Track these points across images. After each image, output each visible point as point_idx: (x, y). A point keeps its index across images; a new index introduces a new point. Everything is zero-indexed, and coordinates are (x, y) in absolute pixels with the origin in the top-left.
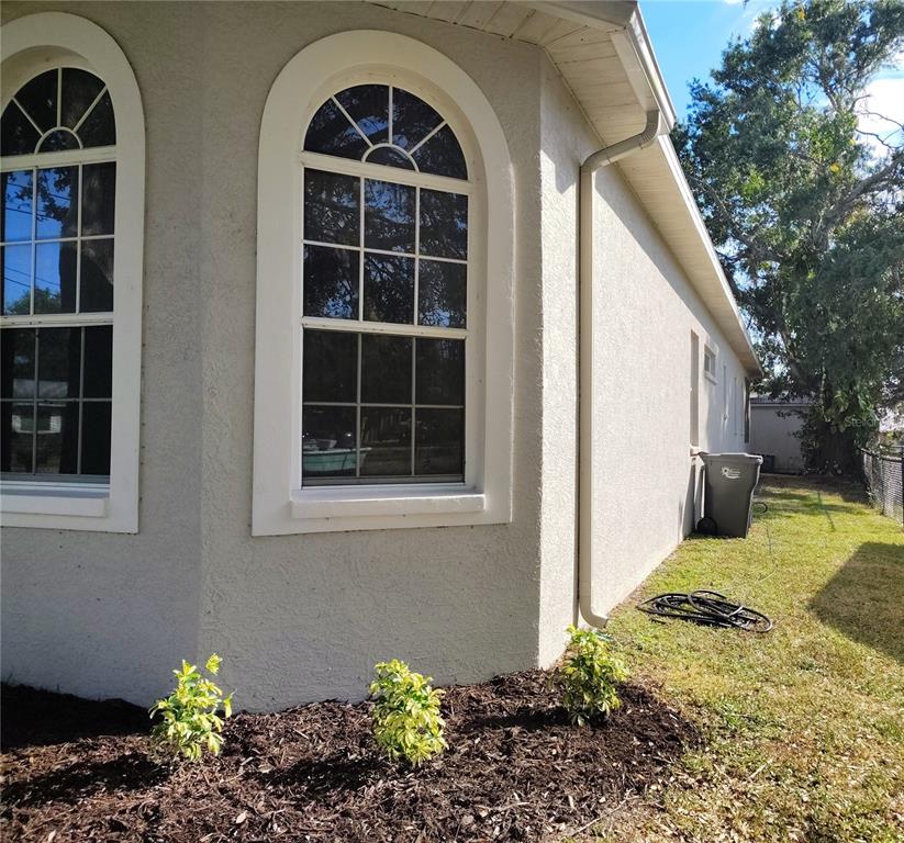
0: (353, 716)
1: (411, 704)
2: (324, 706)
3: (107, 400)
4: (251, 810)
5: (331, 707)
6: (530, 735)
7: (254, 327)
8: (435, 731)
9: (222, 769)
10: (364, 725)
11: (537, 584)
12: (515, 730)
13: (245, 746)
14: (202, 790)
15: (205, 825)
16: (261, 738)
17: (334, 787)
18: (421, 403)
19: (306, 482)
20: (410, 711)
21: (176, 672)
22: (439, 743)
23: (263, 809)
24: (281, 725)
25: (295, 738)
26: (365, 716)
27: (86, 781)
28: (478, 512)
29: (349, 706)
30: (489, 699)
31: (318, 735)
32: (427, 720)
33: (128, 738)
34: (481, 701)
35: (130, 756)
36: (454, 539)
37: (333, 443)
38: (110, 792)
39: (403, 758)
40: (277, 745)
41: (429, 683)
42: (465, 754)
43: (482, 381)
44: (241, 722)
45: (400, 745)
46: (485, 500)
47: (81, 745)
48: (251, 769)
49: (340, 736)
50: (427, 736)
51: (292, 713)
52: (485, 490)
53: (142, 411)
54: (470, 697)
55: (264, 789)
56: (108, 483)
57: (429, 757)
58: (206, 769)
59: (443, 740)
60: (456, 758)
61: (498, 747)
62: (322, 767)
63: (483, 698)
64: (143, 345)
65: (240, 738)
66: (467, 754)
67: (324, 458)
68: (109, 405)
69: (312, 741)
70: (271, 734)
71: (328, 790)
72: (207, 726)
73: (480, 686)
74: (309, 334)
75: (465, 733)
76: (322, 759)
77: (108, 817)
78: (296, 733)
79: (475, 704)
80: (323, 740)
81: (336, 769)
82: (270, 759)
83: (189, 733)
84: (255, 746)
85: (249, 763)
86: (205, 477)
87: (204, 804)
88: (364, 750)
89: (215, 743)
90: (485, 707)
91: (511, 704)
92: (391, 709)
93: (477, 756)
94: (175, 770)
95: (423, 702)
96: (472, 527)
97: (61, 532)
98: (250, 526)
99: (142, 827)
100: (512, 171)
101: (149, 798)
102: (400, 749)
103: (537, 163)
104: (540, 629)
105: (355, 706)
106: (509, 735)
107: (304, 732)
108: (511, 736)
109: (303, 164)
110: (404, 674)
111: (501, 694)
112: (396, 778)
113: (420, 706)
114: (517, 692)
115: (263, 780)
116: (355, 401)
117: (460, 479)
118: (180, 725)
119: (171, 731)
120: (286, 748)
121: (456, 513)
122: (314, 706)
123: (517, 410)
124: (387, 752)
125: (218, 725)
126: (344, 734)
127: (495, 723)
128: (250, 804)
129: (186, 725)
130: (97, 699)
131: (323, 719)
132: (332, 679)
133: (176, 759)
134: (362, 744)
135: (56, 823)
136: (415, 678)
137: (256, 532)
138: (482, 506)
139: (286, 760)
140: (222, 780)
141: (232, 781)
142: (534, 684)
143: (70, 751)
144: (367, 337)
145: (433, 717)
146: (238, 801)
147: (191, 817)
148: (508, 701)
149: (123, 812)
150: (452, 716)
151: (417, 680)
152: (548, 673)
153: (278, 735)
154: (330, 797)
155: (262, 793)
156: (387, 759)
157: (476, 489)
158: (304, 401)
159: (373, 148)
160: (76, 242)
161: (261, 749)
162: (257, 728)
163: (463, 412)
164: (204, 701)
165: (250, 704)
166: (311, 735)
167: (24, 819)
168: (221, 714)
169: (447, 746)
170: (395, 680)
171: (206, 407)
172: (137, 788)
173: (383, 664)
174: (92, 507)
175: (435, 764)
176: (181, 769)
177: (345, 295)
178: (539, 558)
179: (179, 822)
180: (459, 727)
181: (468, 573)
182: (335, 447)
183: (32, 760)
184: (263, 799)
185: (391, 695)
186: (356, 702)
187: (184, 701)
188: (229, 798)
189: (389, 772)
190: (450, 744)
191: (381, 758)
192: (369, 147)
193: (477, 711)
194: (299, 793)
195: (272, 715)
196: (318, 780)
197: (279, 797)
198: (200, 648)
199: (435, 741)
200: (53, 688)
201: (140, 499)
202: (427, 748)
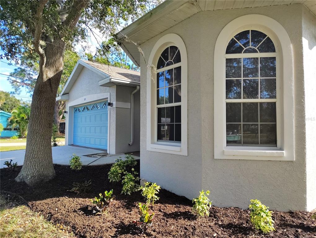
0: (244, 213)
1: (262, 214)
2: (235, 209)
3: (180, 123)
4: (217, 233)
5: (237, 209)
6: (305, 233)
7: (214, 103)
8: (271, 224)
9: (209, 220)
10: (247, 217)
11: (305, 182)
12: (300, 230)
13: (215, 215)
14: (205, 225)
15: (206, 234)
16: (219, 214)
17: (240, 233)
18: (262, 122)
19: (228, 145)
20: (262, 216)
21: (200, 192)
22: (272, 228)
23: (220, 234)
24: (224, 212)
25: (227, 216)
26: (247, 214)
27: (179, 215)
28: (282, 157)
29: (242, 210)
30: (288, 218)
31: (234, 217)
32: (268, 220)
33: (187, 207)
34: (285, 218)
35: (187, 212)
36: (274, 165)
37: (231, 133)
38: (184, 219)
39: (260, 229)
40: (223, 217)
41: (268, 209)
42: (281, 234)
43: (282, 115)
44: (213, 208)
45: (259, 225)
46: (285, 153)
47: (177, 206)
48: (216, 222)
49: (240, 218)
50: (268, 225)
51: (226, 209)
52: (284, 150)
53: (188, 126)
54: (281, 216)
55: (220, 228)
56: (181, 143)
57: (269, 232)
58: (205, 219)
59: (273, 227)
60: (278, 234)
61: (293, 234)
62: (236, 226)
63: (286, 217)
64: (188, 110)
65: (213, 213)
66: (282, 234)
67: (232, 137)
68: (180, 124)
69: (232, 218)
70: (221, 214)
71: (237, 233)
72: (206, 208)
73: (285, 213)
74: (227, 104)
75: (281, 227)
76: (236, 224)
77: (184, 226)
78: (228, 215)
79: (283, 218)
80: (235, 219)
81: (240, 228)
82: (221, 220)
83: (201, 209)
84: (217, 216)
85: (216, 220)
86: (202, 143)
87: (205, 229)
88: (247, 224)
89: (208, 213)
90: (287, 220)
91: (297, 221)
92: (256, 214)
93: (286, 235)
94: (198, 218)
95: (267, 214)
96: (280, 161)
97: (171, 154)
98: (214, 156)
99: (192, 230)
100: (291, 46)
101: (192, 223)
102: (259, 227)
103: (301, 41)
104: (307, 197)
105: (244, 211)
106: (297, 231)
107: (230, 215)
108: (298, 232)
109: (225, 58)
110: (259, 205)
111: (293, 217)
112: (258, 235)
113: (265, 215)
114: (299, 218)
115: (220, 226)
116: (241, 122)
117: (276, 145)
118: (200, 207)
119: (197, 208)
120: (225, 218)
121: (275, 156)
122: (232, 208)
123: (296, 124)
124: (255, 227)
125: (208, 209)
126: (241, 218)
127: (291, 226)
128: (217, 232)
129: (201, 207)
130: (179, 195)
131: (235, 212)
132: (237, 201)
133: (198, 215)
134: (247, 222)
135: (174, 224)
136: (263, 206)
137: (215, 158)
138: (284, 155)
139: (226, 222)
140: (209, 223)
141: (212, 224)
142: (306, 216)
143: (175, 207)
144: (244, 104)
145: (270, 219)
146: (214, 230)
147: (203, 231)
148: (295, 220)
149: (187, 225)
150: (276, 220)
151: (264, 207)
152: (311, 213)
153: (223, 214)
154: (239, 236)
155: (220, 229)
156: (255, 228)
157: (281, 149)
158: (227, 122)
159: (245, 49)
160: (173, 86)
161: (219, 217)
162: (217, 211)
163: (275, 125)
164: (205, 201)
165: (215, 205)
166: (232, 216)
167: (167, 221)
168: (208, 205)
169: (275, 230)
170: (257, 206)
171: (202, 124)
172: (190, 220)
173: (253, 200)
174: (177, 149)
175: (271, 234)
176: (199, 218)
177: (234, 91)
178: (306, 173)
179: (200, 232)
180: (278, 224)
181: (279, 176)
182: (232, 134)
183: (168, 207)
184: (220, 231)
185: (256, 210)
186: (244, 209)
187: (201, 201)
188: (212, 229)
189: (256, 233)
190: (276, 229)
191: (253, 228)
192: (244, 49)
193: (284, 220)
194: (229, 232)
195: (221, 208)
196: (235, 230)
197: (225, 232)
198: (202, 187)
199: (270, 227)
200: (170, 191)
201: (188, 148)
202: (268, 228)
